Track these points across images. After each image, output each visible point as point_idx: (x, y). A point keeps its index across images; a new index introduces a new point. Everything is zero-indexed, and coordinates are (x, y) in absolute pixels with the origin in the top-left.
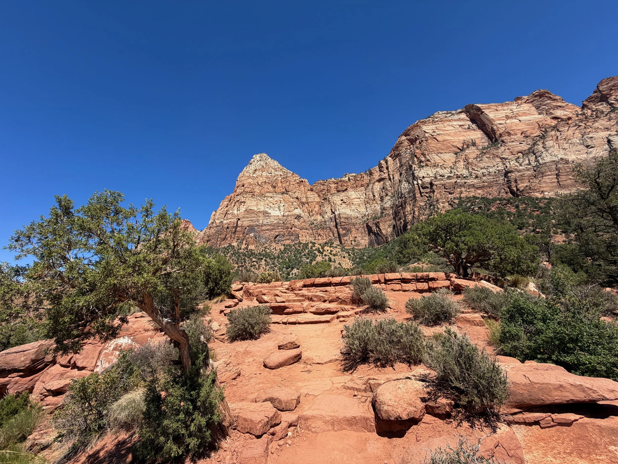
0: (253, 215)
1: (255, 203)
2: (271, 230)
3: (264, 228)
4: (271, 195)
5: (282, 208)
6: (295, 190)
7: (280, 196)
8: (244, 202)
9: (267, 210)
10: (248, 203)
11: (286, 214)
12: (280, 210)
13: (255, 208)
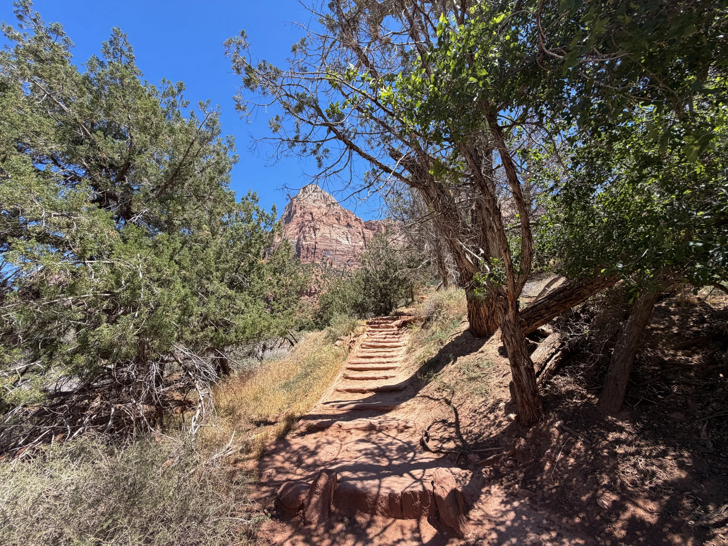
0: (328, 241)
1: (328, 231)
2: (343, 255)
3: (337, 253)
4: (337, 226)
5: (350, 239)
6: (356, 226)
7: (346, 229)
8: (319, 229)
9: (338, 238)
10: (322, 230)
11: (354, 244)
12: (348, 240)
13: (329, 236)
